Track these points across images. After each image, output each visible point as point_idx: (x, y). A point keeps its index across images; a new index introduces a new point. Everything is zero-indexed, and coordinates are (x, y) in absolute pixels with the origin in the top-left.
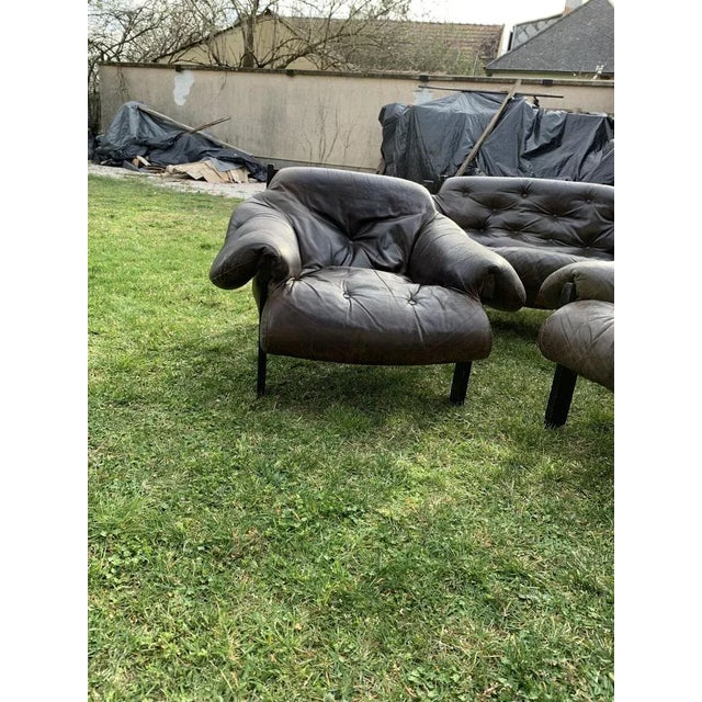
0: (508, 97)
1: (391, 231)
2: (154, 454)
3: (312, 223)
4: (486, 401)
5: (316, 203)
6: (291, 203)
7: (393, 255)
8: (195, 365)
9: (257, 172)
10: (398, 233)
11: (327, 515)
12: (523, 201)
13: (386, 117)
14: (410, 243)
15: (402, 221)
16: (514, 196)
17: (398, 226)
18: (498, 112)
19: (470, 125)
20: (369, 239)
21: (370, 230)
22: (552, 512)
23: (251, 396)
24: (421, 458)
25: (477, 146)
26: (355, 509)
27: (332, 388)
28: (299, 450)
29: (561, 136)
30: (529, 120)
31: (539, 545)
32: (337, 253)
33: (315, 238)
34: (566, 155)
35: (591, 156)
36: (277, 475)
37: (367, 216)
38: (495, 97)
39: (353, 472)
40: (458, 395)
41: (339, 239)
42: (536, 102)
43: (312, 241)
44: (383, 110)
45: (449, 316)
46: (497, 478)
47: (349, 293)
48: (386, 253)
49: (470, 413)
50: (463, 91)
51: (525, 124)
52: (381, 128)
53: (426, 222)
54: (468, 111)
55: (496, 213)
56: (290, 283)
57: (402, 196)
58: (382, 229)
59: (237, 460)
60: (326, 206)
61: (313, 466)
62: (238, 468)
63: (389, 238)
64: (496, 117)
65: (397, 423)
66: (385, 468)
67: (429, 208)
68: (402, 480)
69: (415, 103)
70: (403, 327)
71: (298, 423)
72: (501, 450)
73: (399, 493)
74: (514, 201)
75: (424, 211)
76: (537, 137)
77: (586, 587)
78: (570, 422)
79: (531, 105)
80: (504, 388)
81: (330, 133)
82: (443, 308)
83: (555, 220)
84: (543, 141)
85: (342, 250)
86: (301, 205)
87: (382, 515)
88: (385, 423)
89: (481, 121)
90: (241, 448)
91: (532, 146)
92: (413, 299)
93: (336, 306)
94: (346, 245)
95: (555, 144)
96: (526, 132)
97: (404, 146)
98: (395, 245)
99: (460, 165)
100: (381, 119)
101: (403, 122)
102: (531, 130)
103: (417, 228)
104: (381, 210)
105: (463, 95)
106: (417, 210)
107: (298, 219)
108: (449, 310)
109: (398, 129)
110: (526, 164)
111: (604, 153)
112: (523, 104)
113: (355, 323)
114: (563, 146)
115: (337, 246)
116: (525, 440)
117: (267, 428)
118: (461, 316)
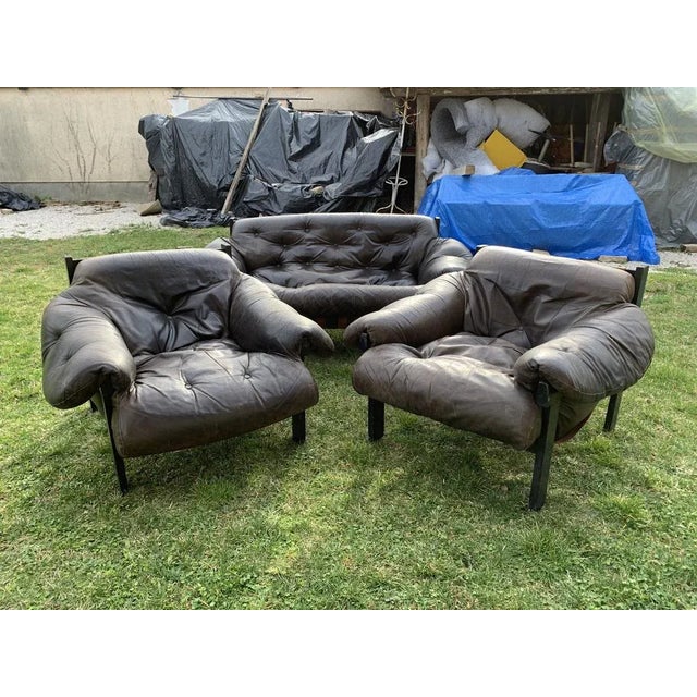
0: (264, 103)
1: (206, 302)
2: (48, 593)
3: (130, 312)
4: (322, 432)
5: (126, 289)
6: (103, 296)
7: (213, 323)
8: (42, 477)
9: (10, 200)
10: (212, 302)
11: (229, 592)
12: (308, 236)
13: (146, 130)
14: (225, 308)
15: (214, 290)
16: (299, 232)
17: (211, 296)
18: (258, 118)
19: (234, 133)
20: (188, 312)
21: (185, 303)
22: (392, 522)
23: (116, 496)
24: (287, 507)
25: (246, 153)
26: (249, 577)
27: (189, 462)
28: (183, 539)
29: (319, 136)
30: (287, 124)
31: (390, 553)
32: (160, 332)
33: (135, 326)
34: (327, 153)
35: (348, 152)
36: (173, 570)
37: (180, 291)
38: (252, 103)
39: (236, 543)
40: (299, 435)
41: (158, 317)
42: (290, 106)
43: (133, 329)
44: (142, 123)
45: (281, 381)
46: (347, 505)
47: (190, 383)
48: (206, 322)
49: (312, 447)
50: (220, 99)
51: (285, 128)
52: (144, 141)
53: (234, 287)
54: (229, 119)
55: (288, 249)
56: (132, 389)
57: (208, 267)
58: (195, 301)
59: (132, 570)
60: (136, 291)
61: (201, 549)
62: (135, 577)
63: (205, 308)
64: (257, 123)
65: (257, 481)
66: (261, 530)
67: (234, 273)
68: (277, 535)
69: (175, 114)
70: (246, 402)
71: (171, 510)
72: (343, 477)
73: (279, 547)
74: (300, 237)
75: (230, 276)
76: (298, 139)
77: (426, 576)
78: (387, 431)
79: (287, 109)
80: (332, 414)
81: (86, 148)
82: (275, 375)
83: (336, 248)
84: (305, 142)
85: (164, 328)
86: (113, 296)
87: (272, 574)
88: (247, 483)
89: (244, 127)
90: (130, 555)
91: (296, 149)
92: (247, 372)
93: (183, 401)
94: (166, 322)
95: (314, 144)
96: (288, 136)
97: (173, 159)
98: (212, 314)
99: (234, 174)
100: (141, 130)
101: (166, 134)
102: (291, 133)
103: (228, 294)
104: (191, 283)
105: (221, 103)
106: (224, 277)
107: (114, 310)
108: (280, 376)
109: (163, 142)
110: (295, 165)
111: (359, 152)
112: (279, 109)
113: (203, 411)
114: (322, 146)
115: (158, 326)
116: (360, 462)
117: (145, 526)
118: (290, 378)
